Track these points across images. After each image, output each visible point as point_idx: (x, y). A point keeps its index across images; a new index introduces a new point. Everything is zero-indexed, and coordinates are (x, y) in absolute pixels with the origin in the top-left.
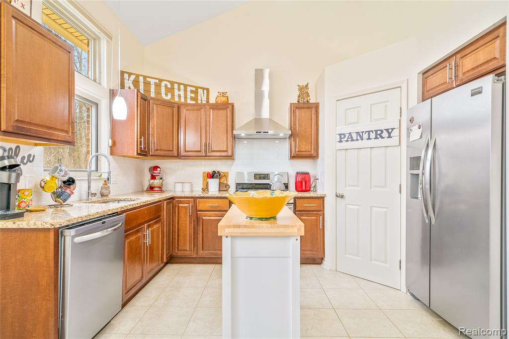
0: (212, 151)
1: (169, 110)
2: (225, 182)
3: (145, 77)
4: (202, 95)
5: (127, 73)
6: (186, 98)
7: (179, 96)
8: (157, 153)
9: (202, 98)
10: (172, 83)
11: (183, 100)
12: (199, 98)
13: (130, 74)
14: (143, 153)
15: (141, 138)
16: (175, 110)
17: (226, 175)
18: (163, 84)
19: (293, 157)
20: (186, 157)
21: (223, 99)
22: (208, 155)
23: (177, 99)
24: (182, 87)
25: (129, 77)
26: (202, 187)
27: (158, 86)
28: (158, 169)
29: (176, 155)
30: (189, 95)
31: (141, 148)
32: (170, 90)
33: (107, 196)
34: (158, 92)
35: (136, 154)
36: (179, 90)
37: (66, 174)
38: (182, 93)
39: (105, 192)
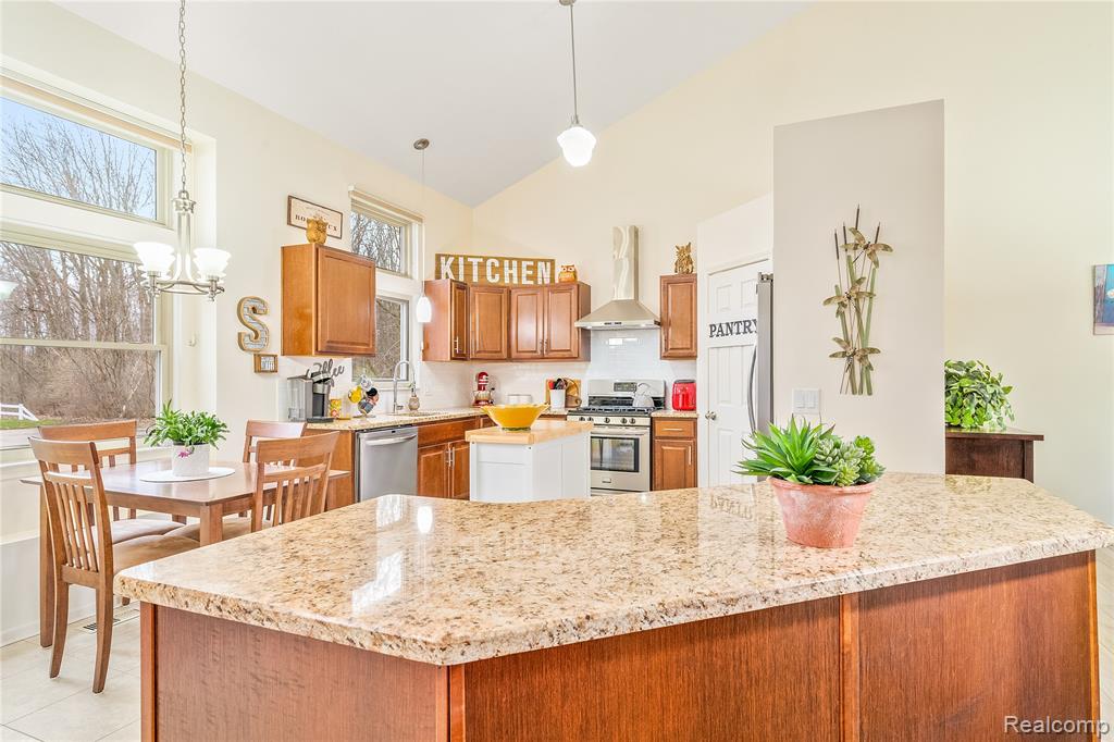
0: (552, 351)
1: (496, 297)
2: (575, 395)
3: (465, 258)
4: (544, 270)
5: (444, 255)
6: (520, 277)
7: (510, 276)
8: (478, 356)
9: (544, 273)
10: (501, 260)
11: (515, 281)
12: (540, 275)
13: (447, 257)
14: (460, 356)
16: (504, 298)
17: (576, 385)
18: (489, 263)
19: (664, 357)
20: (519, 360)
22: (546, 356)
23: (507, 281)
24: (515, 263)
25: (446, 260)
27: (482, 266)
28: (486, 377)
29: (506, 357)
30: (525, 272)
31: (456, 351)
32: (498, 270)
33: (416, 409)
34: (482, 275)
35: (448, 359)
36: (511, 267)
37: (369, 385)
38: (514, 271)
39: (414, 405)
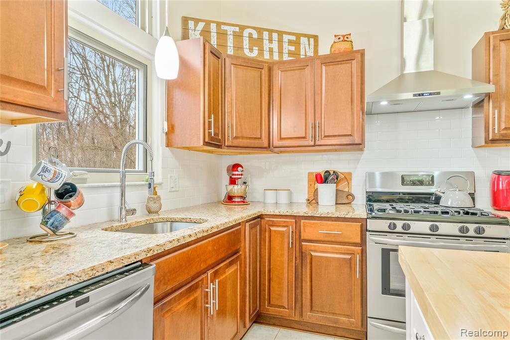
0: (325, 136)
1: (255, 73)
2: (346, 190)
3: (218, 24)
4: (307, 47)
5: (192, 19)
6: (281, 53)
7: (270, 51)
8: (236, 142)
9: (306, 49)
10: (260, 31)
11: (276, 57)
12: (302, 52)
13: (197, 21)
14: (214, 142)
15: (210, 117)
17: (348, 177)
18: (246, 33)
20: (282, 150)
21: (344, 46)
22: (317, 143)
23: (267, 56)
24: (275, 36)
25: (195, 25)
26: (307, 198)
27: (238, 36)
28: (240, 169)
29: (266, 145)
30: (286, 48)
31: (210, 133)
32: (257, 42)
33: (157, 212)
34: (238, 47)
35: (202, 143)
36: (271, 41)
38: (275, 46)
39: (154, 206)
